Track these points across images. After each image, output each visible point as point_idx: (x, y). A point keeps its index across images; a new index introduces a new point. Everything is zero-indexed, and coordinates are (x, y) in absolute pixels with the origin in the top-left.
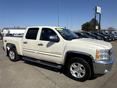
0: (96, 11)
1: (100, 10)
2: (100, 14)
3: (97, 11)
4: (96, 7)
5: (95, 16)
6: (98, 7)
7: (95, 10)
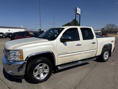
0: (76, 12)
1: (80, 11)
2: (80, 15)
4: (76, 8)
5: (76, 17)
6: (78, 8)
7: (75, 10)
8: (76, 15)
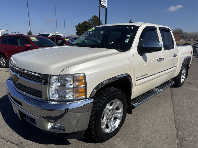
1: (106, 1)
2: (106, 9)
3: (102, 3)
8: (100, 9)
